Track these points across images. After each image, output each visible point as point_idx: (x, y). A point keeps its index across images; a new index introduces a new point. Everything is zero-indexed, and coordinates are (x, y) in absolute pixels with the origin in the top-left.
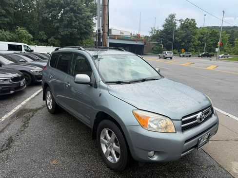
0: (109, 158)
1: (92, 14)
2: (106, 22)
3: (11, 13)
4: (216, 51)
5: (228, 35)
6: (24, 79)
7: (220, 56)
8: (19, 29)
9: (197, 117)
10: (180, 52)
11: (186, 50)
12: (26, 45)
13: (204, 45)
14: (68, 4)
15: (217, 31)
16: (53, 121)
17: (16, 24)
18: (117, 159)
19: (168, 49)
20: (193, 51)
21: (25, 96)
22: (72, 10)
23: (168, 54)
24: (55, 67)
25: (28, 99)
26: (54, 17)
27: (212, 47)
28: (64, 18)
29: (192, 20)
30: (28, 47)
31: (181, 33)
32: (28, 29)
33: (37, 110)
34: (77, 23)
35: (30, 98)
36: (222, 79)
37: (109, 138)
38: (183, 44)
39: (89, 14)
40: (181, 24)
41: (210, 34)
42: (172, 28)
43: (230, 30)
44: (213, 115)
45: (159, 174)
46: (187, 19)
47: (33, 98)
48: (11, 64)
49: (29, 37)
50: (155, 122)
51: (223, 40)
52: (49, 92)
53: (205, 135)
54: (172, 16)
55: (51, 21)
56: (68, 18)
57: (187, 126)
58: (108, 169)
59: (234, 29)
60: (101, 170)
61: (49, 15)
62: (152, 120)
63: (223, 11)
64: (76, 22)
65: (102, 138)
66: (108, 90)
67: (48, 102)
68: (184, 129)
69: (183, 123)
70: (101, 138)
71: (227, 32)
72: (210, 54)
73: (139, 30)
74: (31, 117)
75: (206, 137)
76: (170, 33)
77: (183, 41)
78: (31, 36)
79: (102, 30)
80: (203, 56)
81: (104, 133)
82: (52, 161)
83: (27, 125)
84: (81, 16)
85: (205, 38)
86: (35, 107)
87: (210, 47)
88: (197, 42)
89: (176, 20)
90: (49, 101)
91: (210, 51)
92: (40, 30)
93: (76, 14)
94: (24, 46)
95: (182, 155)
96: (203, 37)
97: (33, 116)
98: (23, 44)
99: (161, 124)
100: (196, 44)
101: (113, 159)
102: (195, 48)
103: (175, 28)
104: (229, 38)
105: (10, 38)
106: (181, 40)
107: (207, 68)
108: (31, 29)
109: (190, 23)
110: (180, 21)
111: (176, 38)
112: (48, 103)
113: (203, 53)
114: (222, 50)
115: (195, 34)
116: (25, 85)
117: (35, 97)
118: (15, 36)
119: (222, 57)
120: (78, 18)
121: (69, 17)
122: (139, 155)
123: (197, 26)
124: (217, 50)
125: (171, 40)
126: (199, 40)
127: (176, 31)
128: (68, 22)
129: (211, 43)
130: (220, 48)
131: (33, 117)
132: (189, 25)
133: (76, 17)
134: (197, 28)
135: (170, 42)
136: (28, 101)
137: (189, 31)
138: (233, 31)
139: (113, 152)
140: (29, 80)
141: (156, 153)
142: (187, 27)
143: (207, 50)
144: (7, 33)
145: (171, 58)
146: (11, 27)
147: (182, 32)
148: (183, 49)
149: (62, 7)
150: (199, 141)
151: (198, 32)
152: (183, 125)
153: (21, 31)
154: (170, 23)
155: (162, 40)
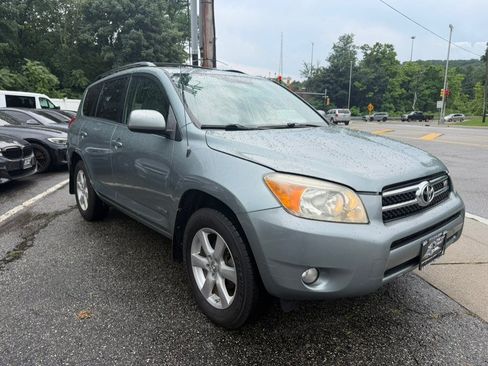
0: (212, 300)
1: (182, 33)
2: (210, 38)
3: (11, 32)
4: (438, 106)
5: (460, 77)
6: (33, 155)
7: (446, 118)
8: (29, 63)
9: (418, 193)
10: (364, 111)
11: (377, 108)
12: (43, 96)
13: (412, 96)
14: (132, 13)
15: (437, 68)
16: (90, 235)
17: (22, 56)
18: (229, 299)
19: (340, 104)
20: (391, 109)
21: (33, 190)
22: (140, 25)
23: (341, 114)
24: (93, 115)
25: (40, 196)
26: (103, 39)
27: (430, 101)
28: (124, 41)
29: (388, 46)
30: (48, 100)
31: (366, 74)
32: (48, 65)
33: (57, 214)
34: (151, 51)
35: (45, 194)
36: (453, 156)
37: (210, 250)
38: (371, 94)
39: (175, 32)
40: (366, 54)
41: (425, 74)
42: (348, 64)
43: (463, 68)
44: (452, 194)
45: (329, 333)
46: (377, 44)
47: (52, 194)
48: (5, 126)
49: (50, 81)
50: (318, 202)
51: (450, 87)
52: (81, 173)
53: (437, 237)
54: (347, 40)
55: (98, 49)
56: (131, 42)
57: (394, 210)
58: (209, 326)
59: (473, 65)
60: (193, 327)
61: (92, 35)
62: (311, 196)
63: (451, 26)
64: (147, 48)
65: (195, 254)
66: (206, 140)
67: (80, 194)
68: (388, 217)
69: (386, 201)
70: (193, 254)
71: (458, 71)
72: (425, 114)
73: (281, 70)
74: (43, 227)
75: (440, 241)
76: (344, 74)
77: (369, 89)
78: (55, 79)
79: (202, 55)
80: (412, 118)
81: (198, 241)
82: (77, 311)
83: (29, 243)
84: (158, 37)
85: (415, 83)
86: (52, 209)
87: (426, 100)
88: (399, 91)
89: (354, 46)
90: (82, 193)
91: (425, 109)
92: (75, 68)
93: (149, 33)
94: (41, 99)
95: (384, 279)
96: (409, 81)
97: (46, 225)
98: (37, 96)
99: (333, 207)
100: (396, 94)
101: (221, 300)
102: (395, 103)
103: (354, 64)
104: (463, 82)
105: (11, 83)
106: (365, 88)
107: (423, 138)
108: (56, 65)
109: (383, 53)
110: (362, 48)
111: (356, 84)
112: (79, 198)
113: (412, 113)
114: (449, 106)
115: (394, 75)
116: (34, 167)
117: (54, 192)
118: (21, 80)
119: (450, 120)
120: (153, 41)
121: (133, 39)
122: (280, 279)
123: (396, 58)
124: (440, 104)
125: (345, 87)
126: (402, 86)
127: (355, 69)
128: (132, 49)
129: (427, 92)
130: (446, 100)
131: (47, 228)
132: (381, 58)
133: (148, 38)
134: (398, 62)
135: (345, 92)
136: (40, 200)
137: (381, 69)
138: (470, 69)
139: (221, 283)
140: (45, 160)
141: (321, 272)
142: (378, 60)
143: (418, 106)
144: (4, 73)
145: (347, 123)
146: (13, 61)
147: (367, 70)
148: (370, 105)
149: (118, 18)
150: (423, 249)
151: (400, 71)
152: (384, 208)
153: (33, 68)
154: (343, 52)
155: (328, 88)
